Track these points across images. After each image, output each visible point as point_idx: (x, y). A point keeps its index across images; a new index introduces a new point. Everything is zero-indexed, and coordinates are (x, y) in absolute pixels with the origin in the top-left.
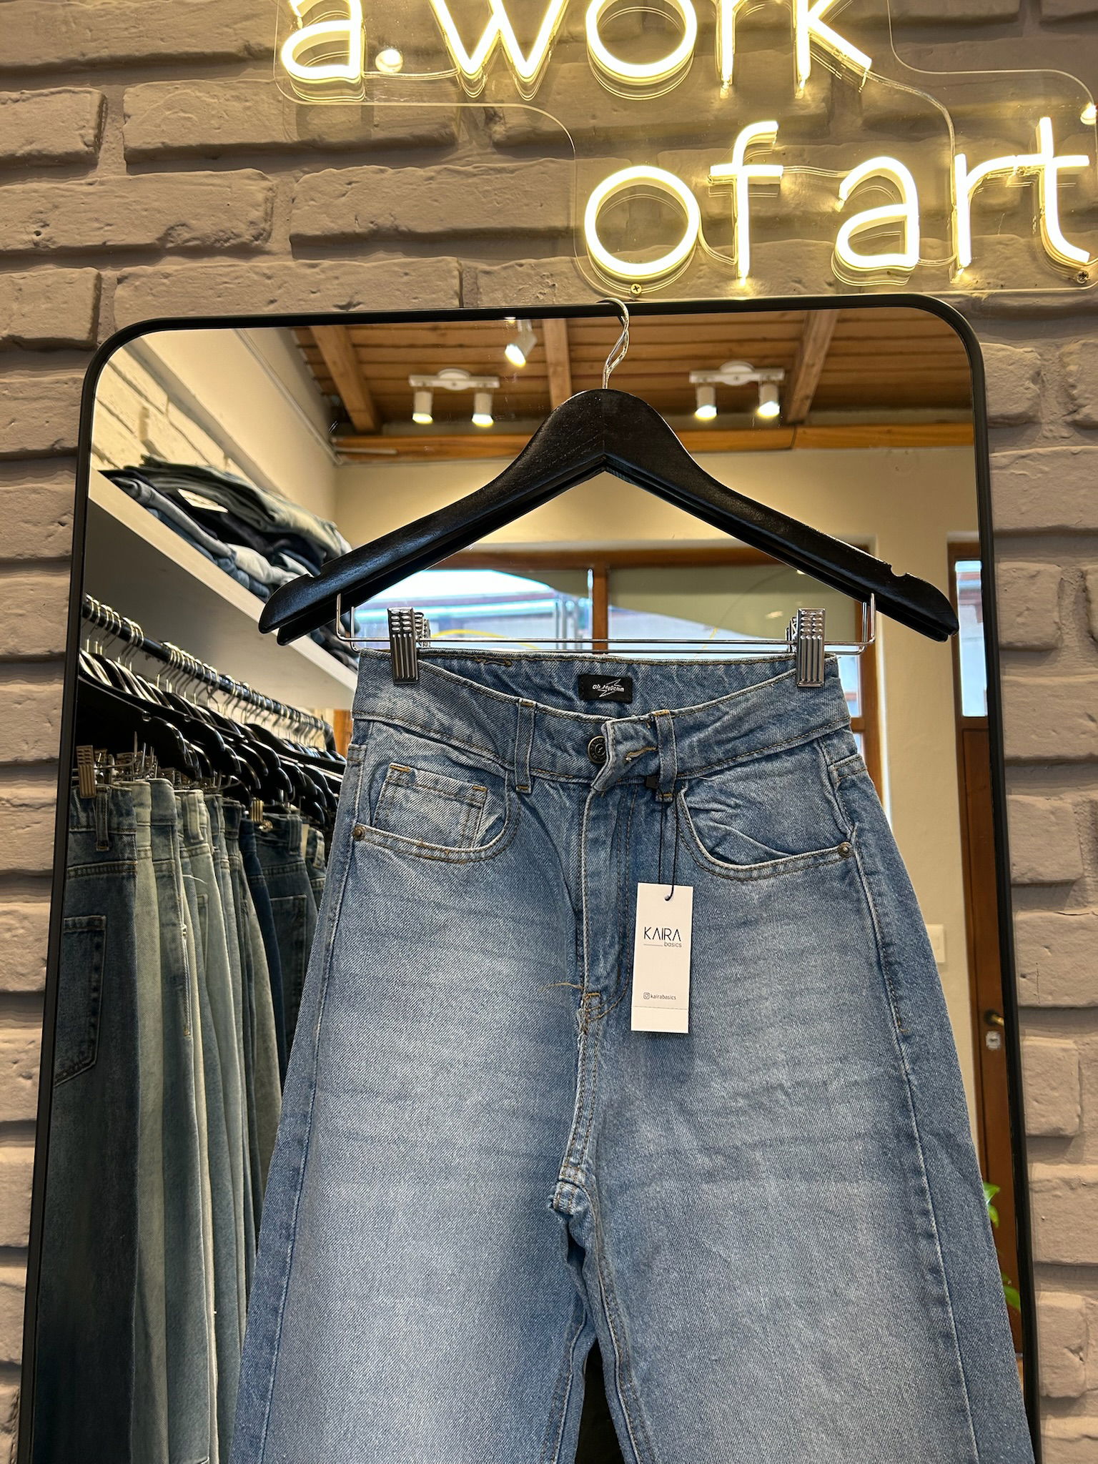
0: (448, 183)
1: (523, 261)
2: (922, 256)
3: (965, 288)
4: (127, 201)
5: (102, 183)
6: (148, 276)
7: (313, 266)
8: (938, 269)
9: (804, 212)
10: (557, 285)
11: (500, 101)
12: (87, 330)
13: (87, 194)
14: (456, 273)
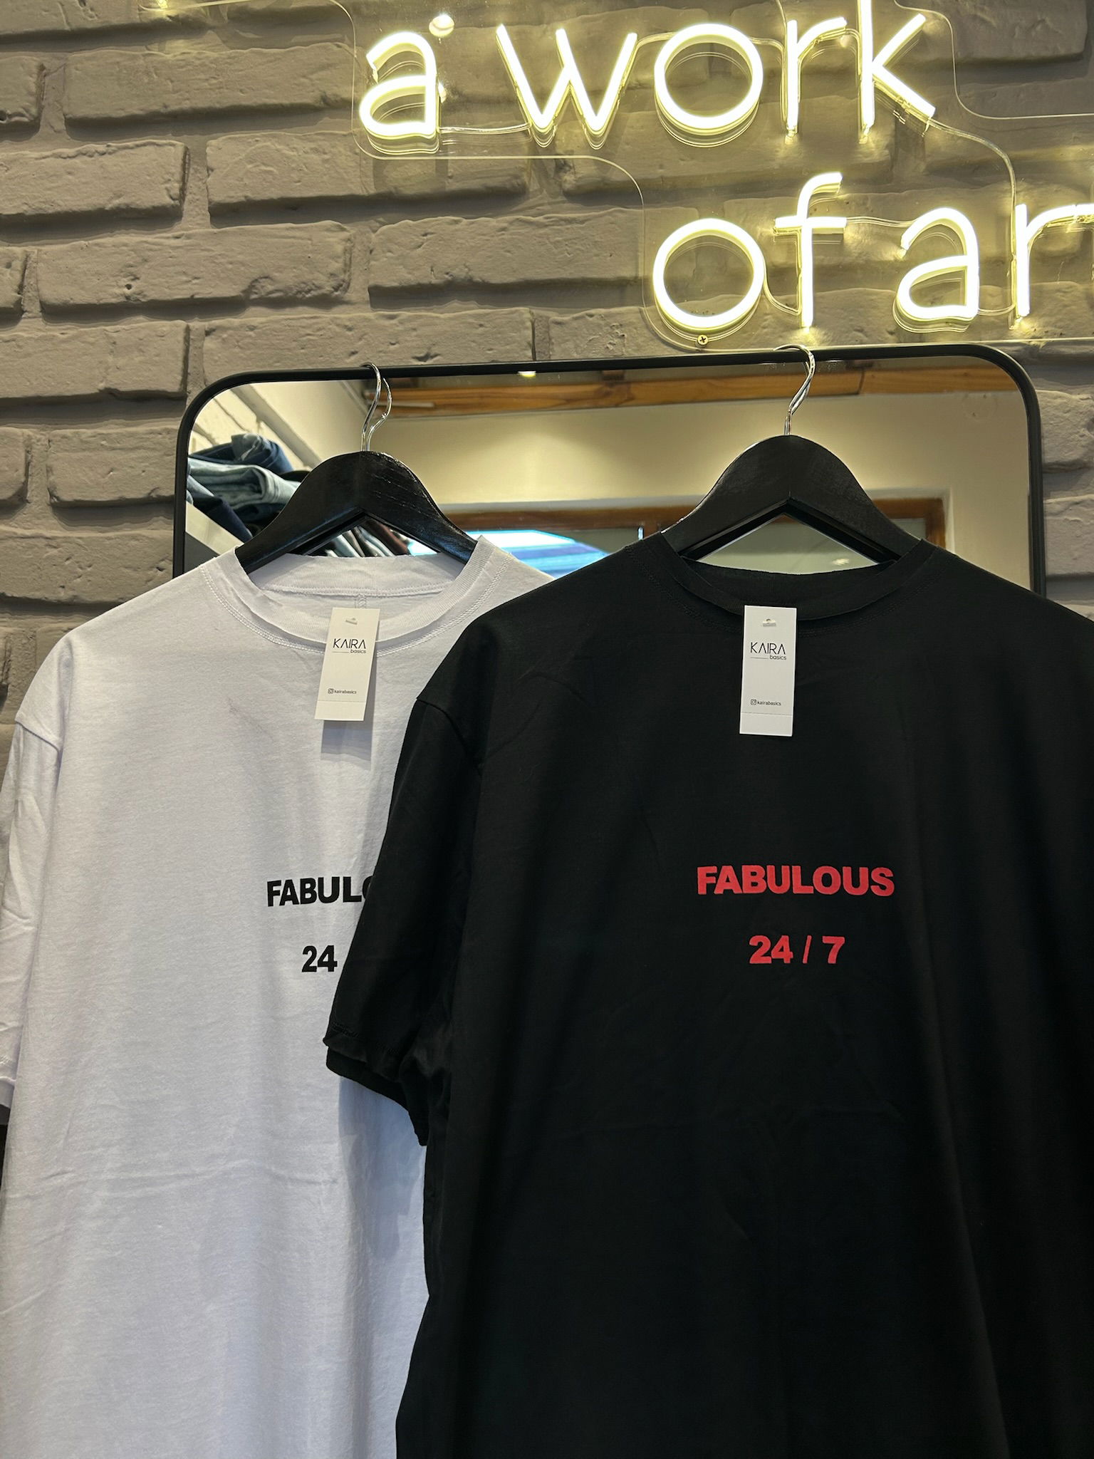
0: (520, 234)
1: (593, 311)
2: (982, 306)
3: (1023, 336)
4: (214, 254)
5: (188, 237)
6: (235, 329)
7: (392, 317)
8: (997, 317)
9: (868, 262)
10: (626, 336)
11: (572, 152)
12: (179, 382)
13: (177, 247)
14: (528, 324)
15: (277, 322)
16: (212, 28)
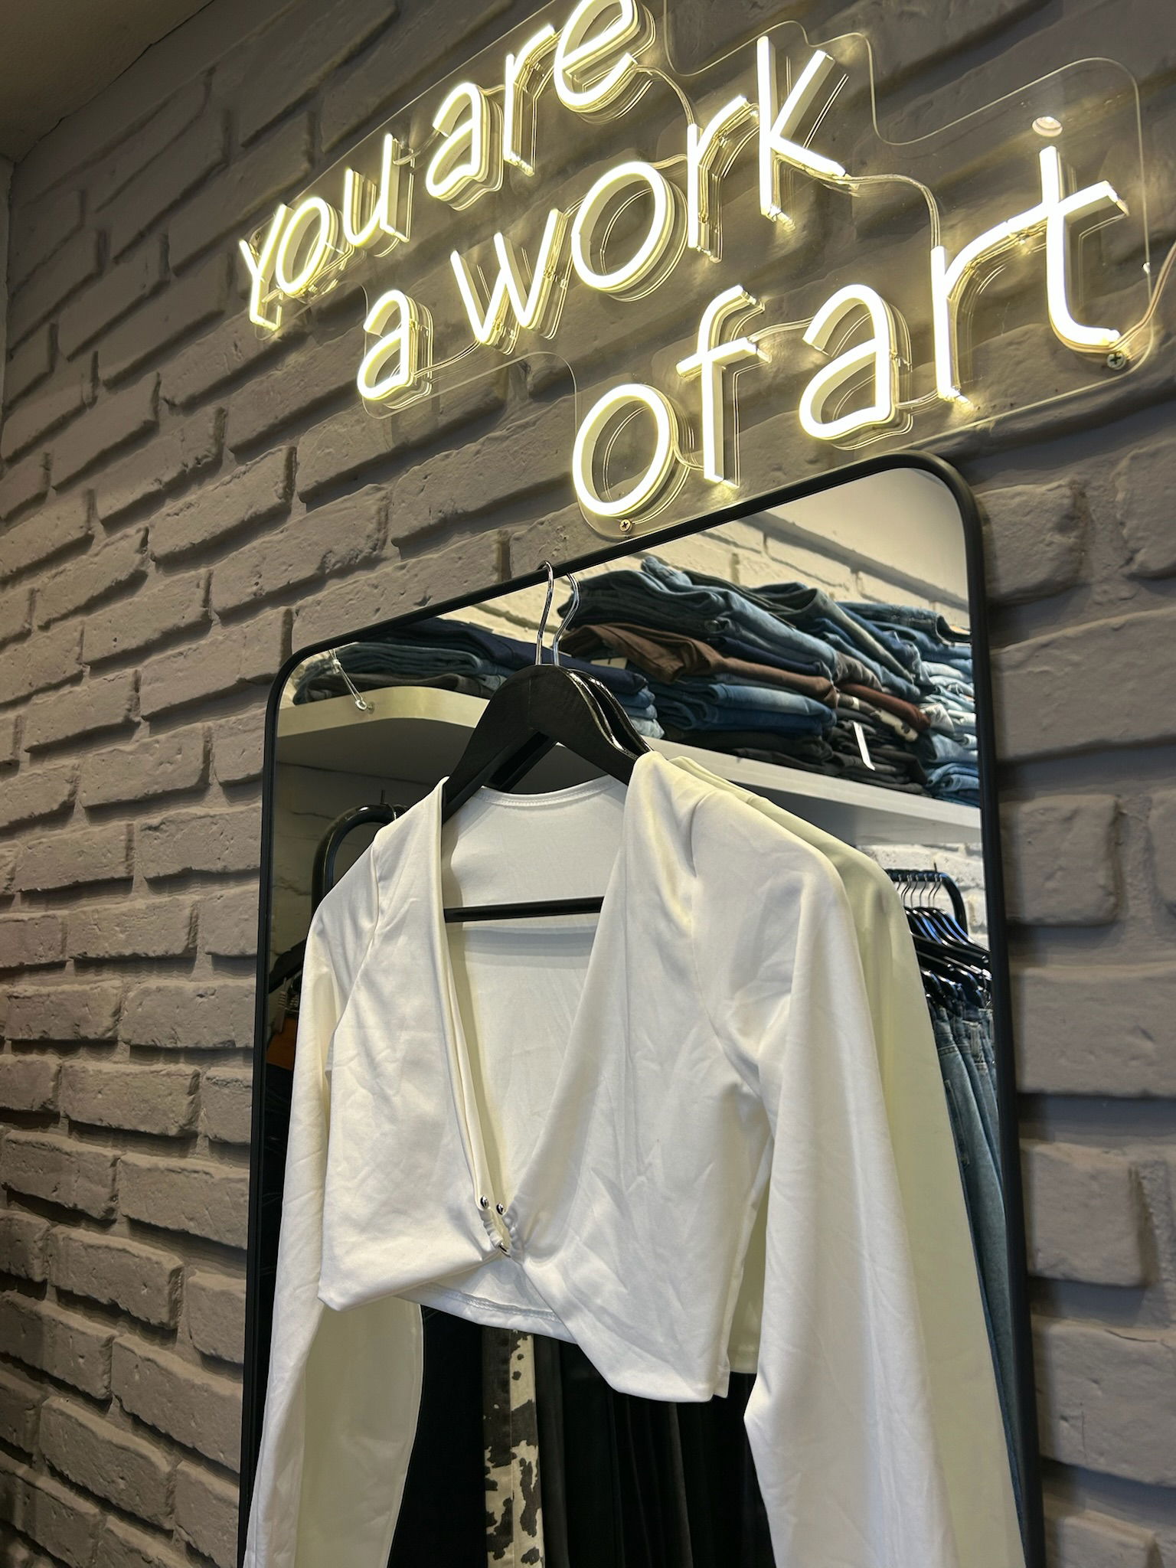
0: (489, 453)
1: (543, 519)
4: (297, 541)
5: (287, 529)
7: (403, 568)
10: (568, 537)
11: (526, 352)
12: (278, 664)
13: (281, 541)
14: (495, 546)
15: (332, 593)
16: (311, 333)
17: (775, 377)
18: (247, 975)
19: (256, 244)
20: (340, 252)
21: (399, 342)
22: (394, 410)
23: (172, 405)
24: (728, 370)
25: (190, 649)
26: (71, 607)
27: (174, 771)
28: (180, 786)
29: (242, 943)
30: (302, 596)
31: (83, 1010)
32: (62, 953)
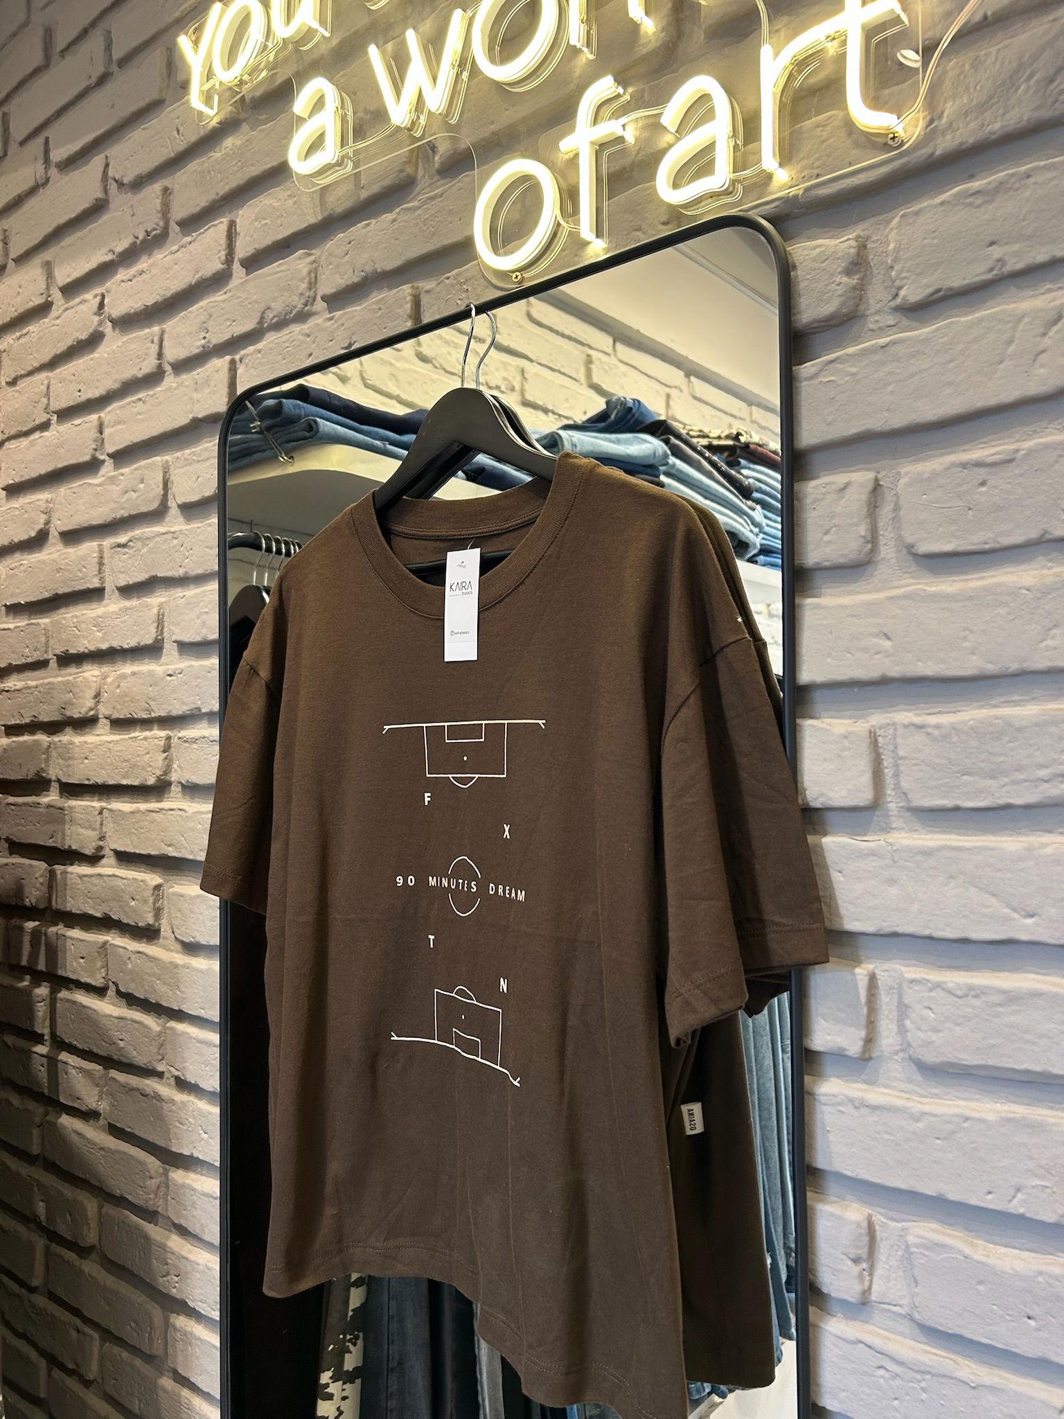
0: (404, 221)
1: (448, 275)
2: (735, 170)
3: (781, 189)
4: (241, 299)
5: (233, 289)
6: (251, 354)
7: (331, 319)
10: (469, 289)
11: (435, 134)
12: (226, 404)
13: (224, 301)
14: (409, 298)
15: (272, 342)
16: (244, 120)
17: (636, 155)
18: (208, 656)
19: (193, 39)
20: (270, 45)
21: (324, 126)
22: (319, 184)
23: (120, 184)
24: (601, 148)
25: (147, 395)
26: (36, 364)
27: (138, 497)
28: (144, 509)
29: (204, 631)
30: (244, 348)
31: (68, 695)
32: (46, 653)
